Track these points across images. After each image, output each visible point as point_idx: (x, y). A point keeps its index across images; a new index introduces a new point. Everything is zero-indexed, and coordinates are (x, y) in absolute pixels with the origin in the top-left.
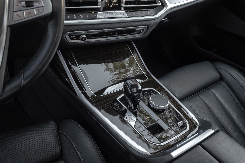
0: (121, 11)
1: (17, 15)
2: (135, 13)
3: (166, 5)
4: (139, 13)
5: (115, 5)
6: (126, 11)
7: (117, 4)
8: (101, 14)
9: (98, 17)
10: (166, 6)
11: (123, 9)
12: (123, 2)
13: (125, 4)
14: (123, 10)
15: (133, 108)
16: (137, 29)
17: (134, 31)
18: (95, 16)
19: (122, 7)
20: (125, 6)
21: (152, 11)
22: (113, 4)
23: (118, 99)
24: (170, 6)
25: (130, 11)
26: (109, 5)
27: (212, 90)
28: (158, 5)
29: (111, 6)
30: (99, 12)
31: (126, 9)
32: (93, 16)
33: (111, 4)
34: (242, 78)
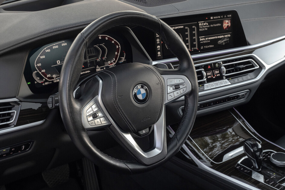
0: (224, 80)
1: (170, 96)
2: (236, 80)
3: (264, 66)
4: (240, 79)
5: (217, 75)
6: (228, 80)
7: (219, 75)
8: (207, 87)
9: (205, 89)
10: (264, 68)
11: (224, 78)
12: (224, 72)
13: (226, 73)
14: (226, 79)
15: (257, 167)
16: (240, 94)
17: (237, 97)
18: (203, 88)
19: (224, 76)
20: (226, 75)
21: (251, 74)
22: (215, 76)
23: (239, 162)
24: (268, 67)
25: (232, 79)
26: (212, 76)
28: (256, 68)
29: (214, 77)
30: (205, 85)
31: (227, 77)
32: (201, 89)
33: (214, 76)
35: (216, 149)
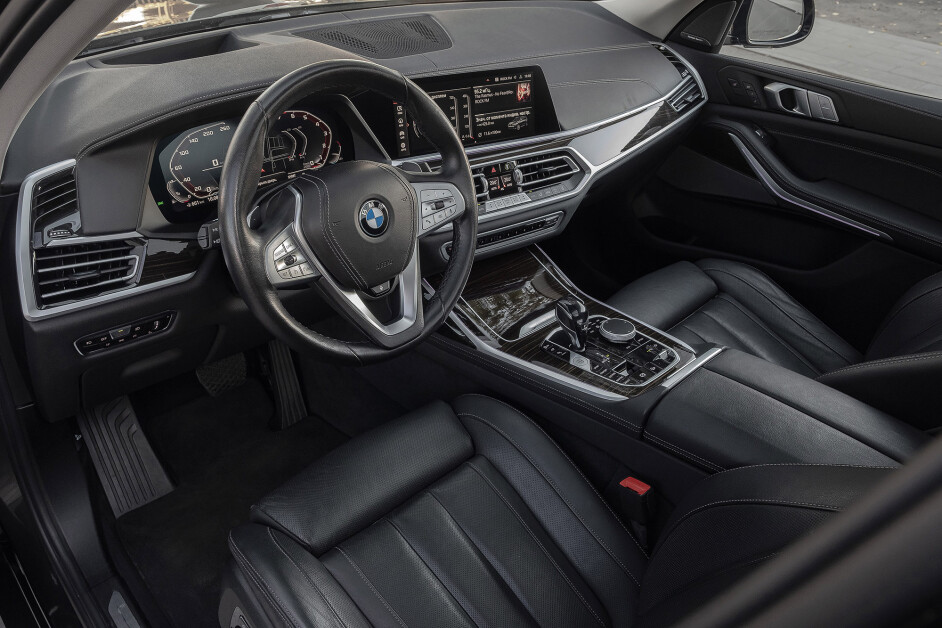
0: (519, 195)
1: (427, 221)
2: (541, 193)
3: (588, 168)
4: (548, 191)
5: (508, 185)
6: (526, 193)
7: (511, 184)
8: (490, 206)
9: (488, 210)
10: (589, 171)
11: (521, 190)
12: (519, 178)
13: (524, 182)
14: (522, 192)
15: (579, 346)
16: (547, 220)
17: (543, 224)
18: (484, 208)
19: (519, 186)
20: (523, 185)
21: (567, 183)
22: (504, 186)
23: (547, 339)
24: (594, 169)
25: (534, 191)
26: (499, 187)
27: (706, 313)
28: (574, 171)
29: (502, 189)
30: (487, 202)
31: (525, 189)
32: (481, 209)
33: (502, 186)
34: (760, 280)
35: (502, 321)
